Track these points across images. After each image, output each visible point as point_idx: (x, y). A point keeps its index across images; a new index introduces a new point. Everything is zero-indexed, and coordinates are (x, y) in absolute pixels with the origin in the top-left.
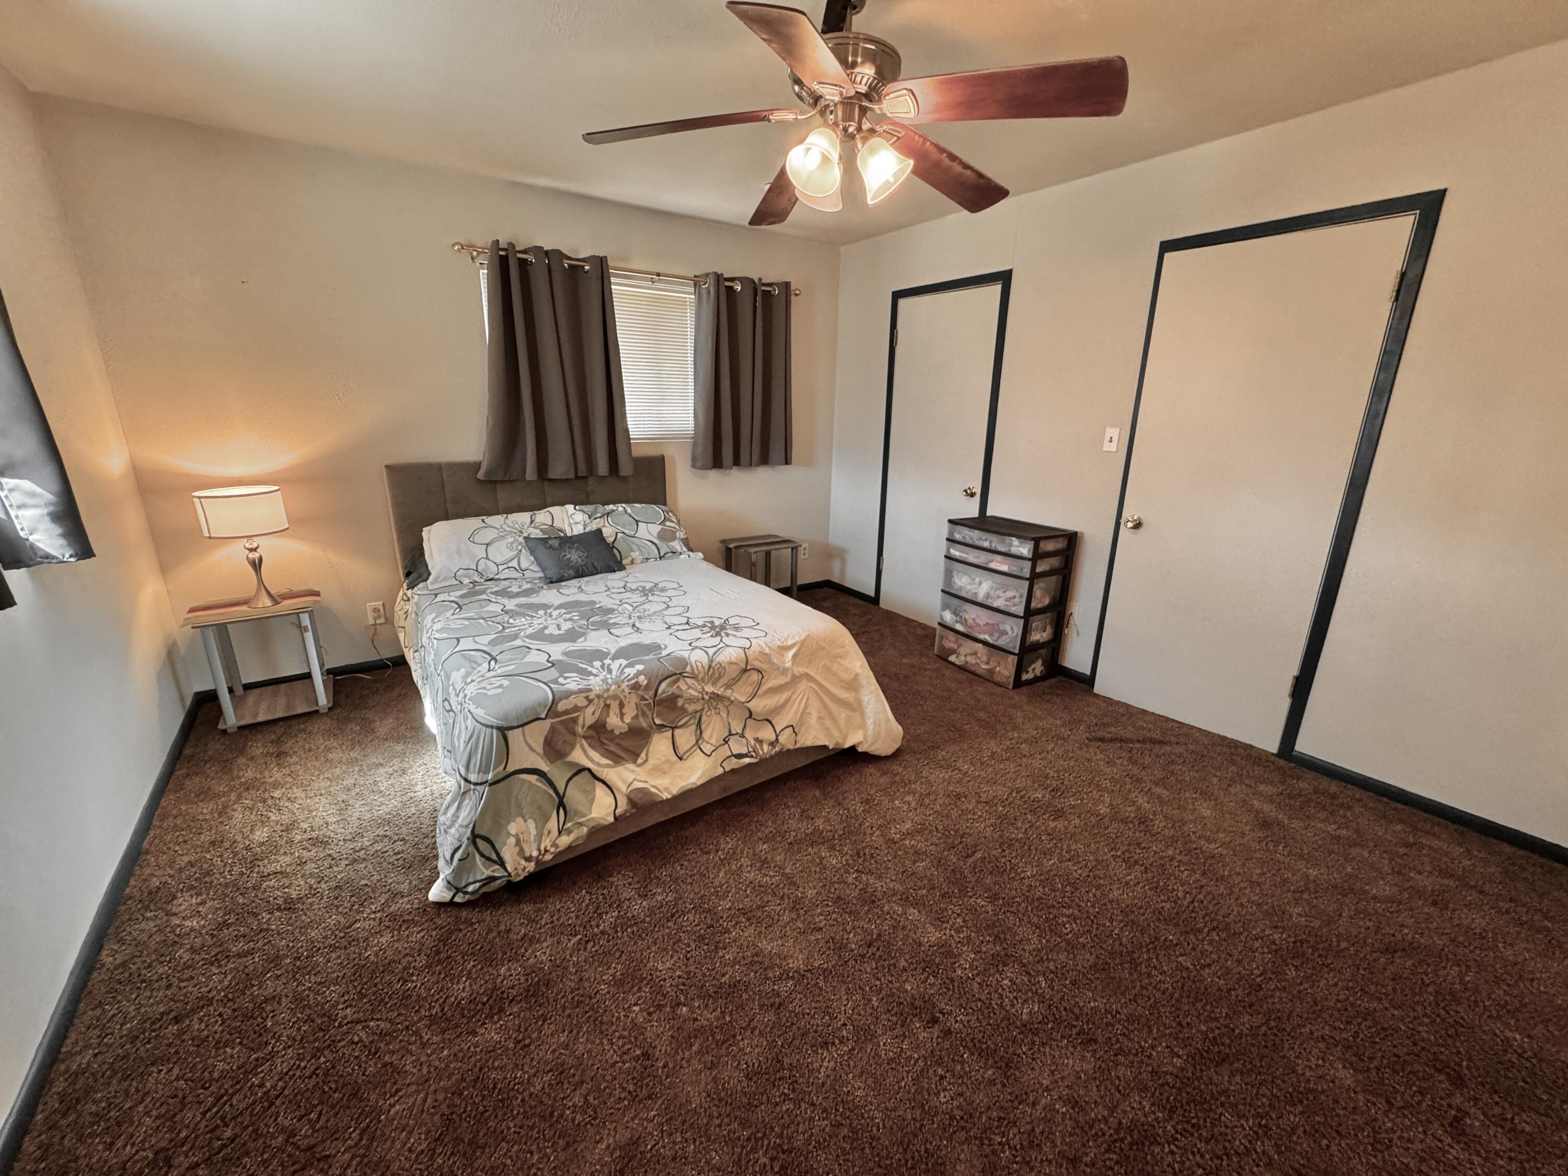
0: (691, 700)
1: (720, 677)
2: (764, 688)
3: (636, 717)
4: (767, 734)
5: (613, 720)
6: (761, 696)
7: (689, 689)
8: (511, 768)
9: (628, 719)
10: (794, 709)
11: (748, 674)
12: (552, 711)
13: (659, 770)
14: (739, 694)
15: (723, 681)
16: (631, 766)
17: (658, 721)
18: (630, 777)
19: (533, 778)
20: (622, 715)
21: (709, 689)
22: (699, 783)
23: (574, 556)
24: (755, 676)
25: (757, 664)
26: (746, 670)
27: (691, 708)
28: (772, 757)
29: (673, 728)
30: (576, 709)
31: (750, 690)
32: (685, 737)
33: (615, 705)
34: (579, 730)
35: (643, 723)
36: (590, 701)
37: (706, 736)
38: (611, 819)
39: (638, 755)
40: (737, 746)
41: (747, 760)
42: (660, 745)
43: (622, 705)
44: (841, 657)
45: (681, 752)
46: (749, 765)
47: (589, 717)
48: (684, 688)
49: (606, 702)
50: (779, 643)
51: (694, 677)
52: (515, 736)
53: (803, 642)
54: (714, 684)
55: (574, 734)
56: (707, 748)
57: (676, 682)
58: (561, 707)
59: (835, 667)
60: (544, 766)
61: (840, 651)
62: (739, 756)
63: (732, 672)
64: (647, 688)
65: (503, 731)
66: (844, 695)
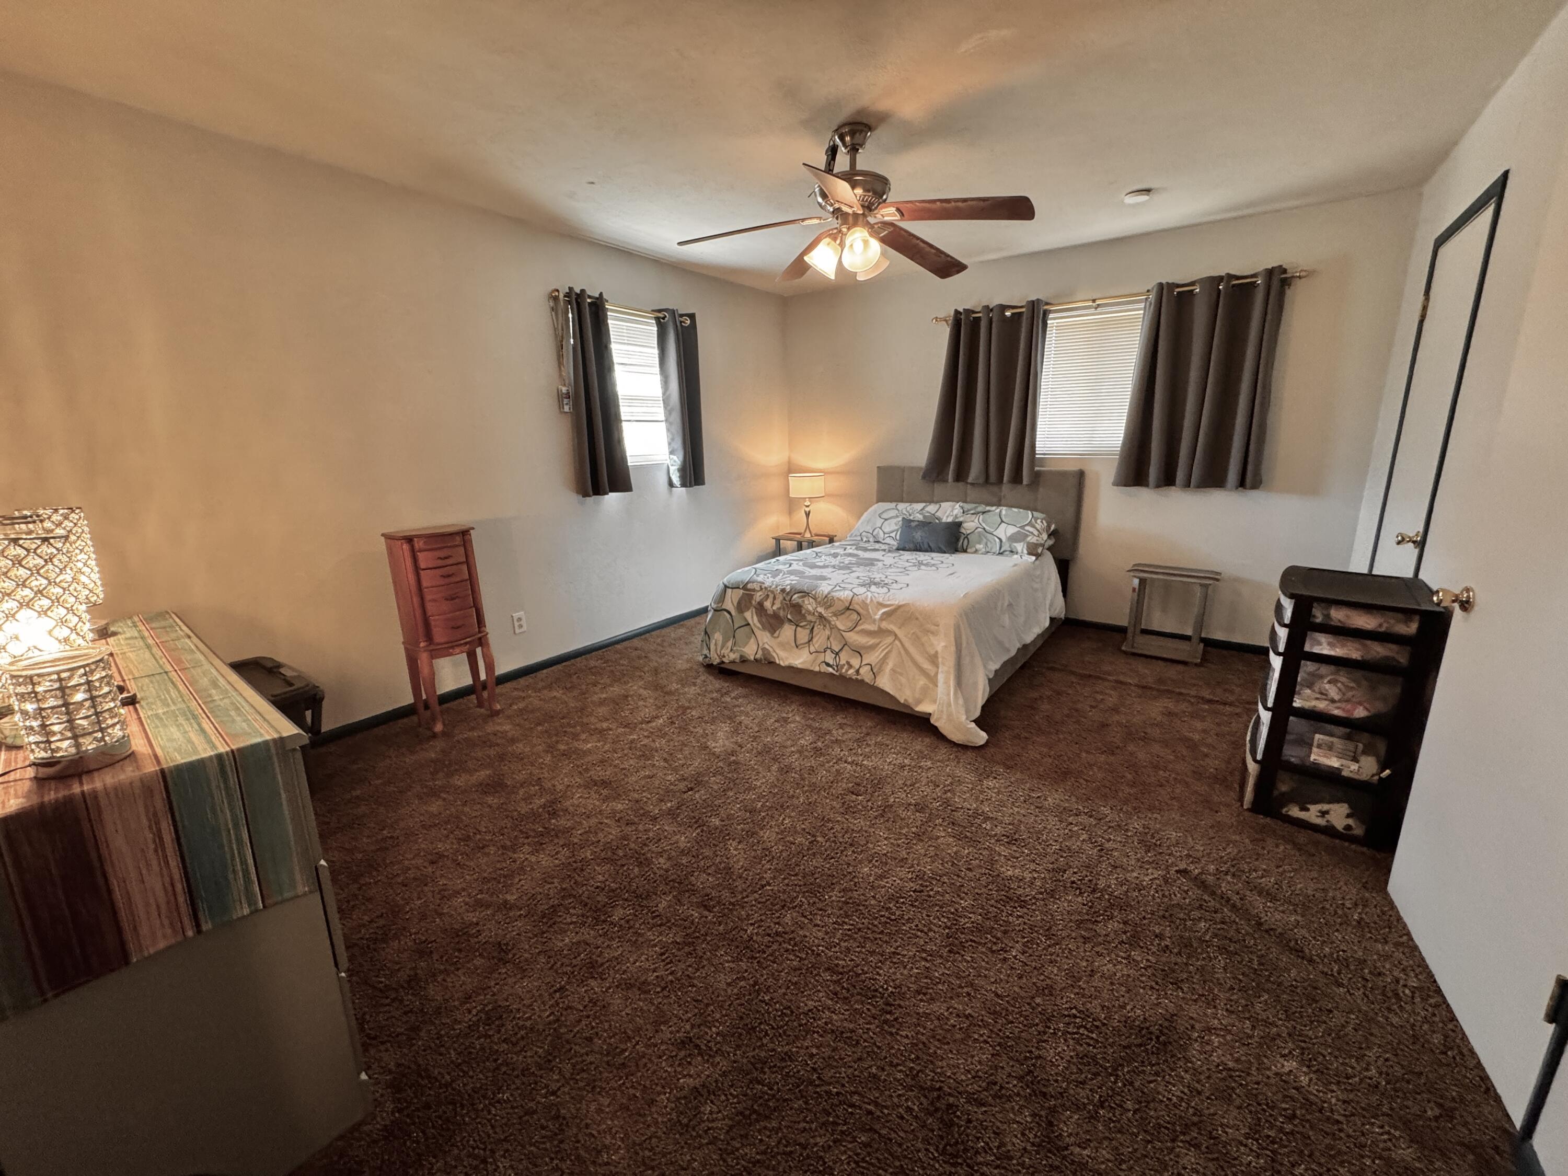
0: (809, 612)
1: (830, 606)
2: (858, 628)
3: (779, 609)
4: (856, 662)
5: (767, 604)
6: (858, 632)
7: (809, 605)
8: (724, 607)
9: (774, 608)
10: (877, 654)
11: (848, 612)
12: (745, 588)
13: (782, 646)
14: (841, 624)
15: (832, 609)
16: (768, 634)
17: (789, 617)
18: (766, 640)
19: (728, 616)
20: (773, 604)
21: (820, 610)
22: (799, 666)
23: (918, 535)
24: (855, 616)
25: (857, 608)
26: (848, 609)
27: (809, 618)
28: (851, 679)
29: (797, 626)
30: (754, 590)
31: (850, 624)
32: (803, 635)
33: (771, 596)
34: (754, 602)
35: (782, 613)
36: (761, 589)
37: (815, 640)
38: (752, 658)
39: (775, 631)
40: (829, 658)
41: (830, 670)
42: (787, 631)
43: (774, 598)
44: (932, 633)
45: (798, 643)
46: (832, 674)
47: (758, 597)
48: (806, 602)
49: (769, 592)
50: (881, 600)
51: (815, 599)
52: (729, 591)
53: (899, 607)
54: (826, 608)
55: (751, 603)
56: (812, 649)
57: (803, 597)
58: (749, 586)
59: (924, 639)
60: (733, 613)
61: (933, 628)
62: (828, 665)
63: (839, 606)
64: (788, 594)
65: (726, 587)
66: (927, 666)
